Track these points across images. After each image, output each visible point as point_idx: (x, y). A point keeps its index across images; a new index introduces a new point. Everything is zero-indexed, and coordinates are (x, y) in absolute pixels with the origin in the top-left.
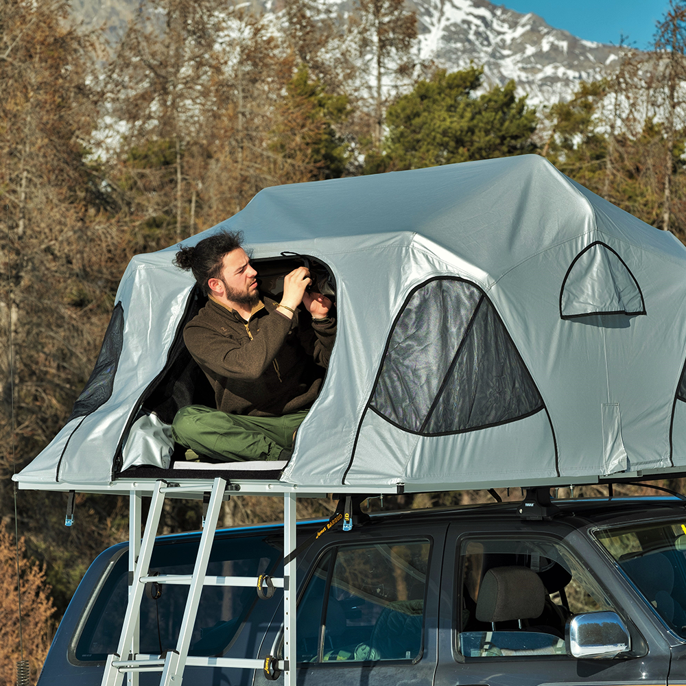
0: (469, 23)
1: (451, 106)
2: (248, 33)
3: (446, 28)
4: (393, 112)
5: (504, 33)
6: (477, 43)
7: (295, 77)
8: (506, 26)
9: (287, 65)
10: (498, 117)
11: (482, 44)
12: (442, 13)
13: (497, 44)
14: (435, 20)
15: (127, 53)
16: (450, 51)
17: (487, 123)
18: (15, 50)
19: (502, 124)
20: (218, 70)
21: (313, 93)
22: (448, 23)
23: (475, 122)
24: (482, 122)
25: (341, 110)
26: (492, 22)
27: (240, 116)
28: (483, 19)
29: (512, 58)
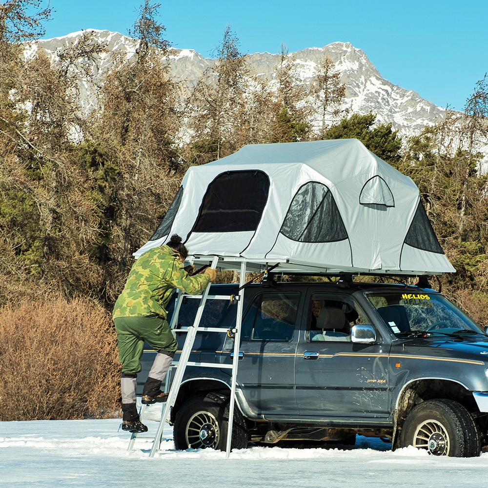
0: (379, 93)
1: (359, 133)
2: (259, 88)
3: (367, 95)
4: (329, 134)
5: (397, 100)
6: (382, 104)
7: (280, 112)
8: (398, 96)
9: (277, 106)
10: (382, 141)
11: (385, 104)
12: (365, 87)
13: (392, 105)
14: (361, 90)
15: (197, 94)
16: (368, 107)
17: (377, 143)
18: (140, 89)
19: (384, 145)
20: (243, 106)
21: (289, 121)
22: (368, 92)
23: (370, 142)
24: (374, 142)
25: (302, 130)
26: (391, 93)
27: (251, 129)
28: (387, 91)
29: (400, 113)
